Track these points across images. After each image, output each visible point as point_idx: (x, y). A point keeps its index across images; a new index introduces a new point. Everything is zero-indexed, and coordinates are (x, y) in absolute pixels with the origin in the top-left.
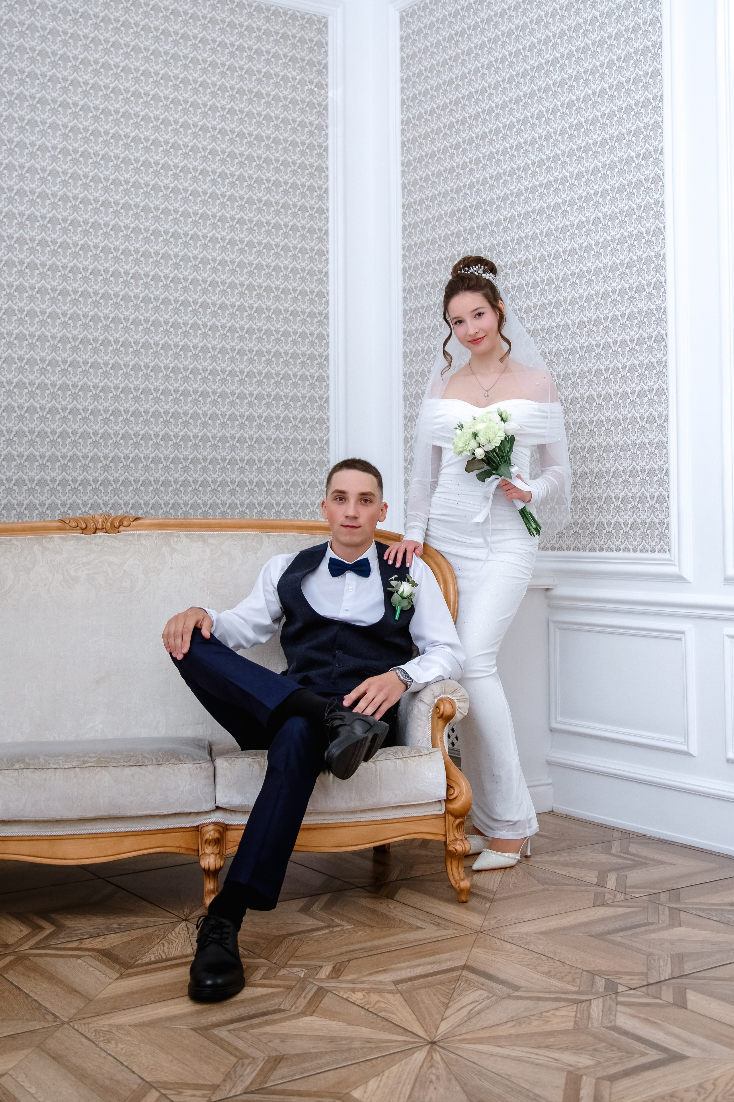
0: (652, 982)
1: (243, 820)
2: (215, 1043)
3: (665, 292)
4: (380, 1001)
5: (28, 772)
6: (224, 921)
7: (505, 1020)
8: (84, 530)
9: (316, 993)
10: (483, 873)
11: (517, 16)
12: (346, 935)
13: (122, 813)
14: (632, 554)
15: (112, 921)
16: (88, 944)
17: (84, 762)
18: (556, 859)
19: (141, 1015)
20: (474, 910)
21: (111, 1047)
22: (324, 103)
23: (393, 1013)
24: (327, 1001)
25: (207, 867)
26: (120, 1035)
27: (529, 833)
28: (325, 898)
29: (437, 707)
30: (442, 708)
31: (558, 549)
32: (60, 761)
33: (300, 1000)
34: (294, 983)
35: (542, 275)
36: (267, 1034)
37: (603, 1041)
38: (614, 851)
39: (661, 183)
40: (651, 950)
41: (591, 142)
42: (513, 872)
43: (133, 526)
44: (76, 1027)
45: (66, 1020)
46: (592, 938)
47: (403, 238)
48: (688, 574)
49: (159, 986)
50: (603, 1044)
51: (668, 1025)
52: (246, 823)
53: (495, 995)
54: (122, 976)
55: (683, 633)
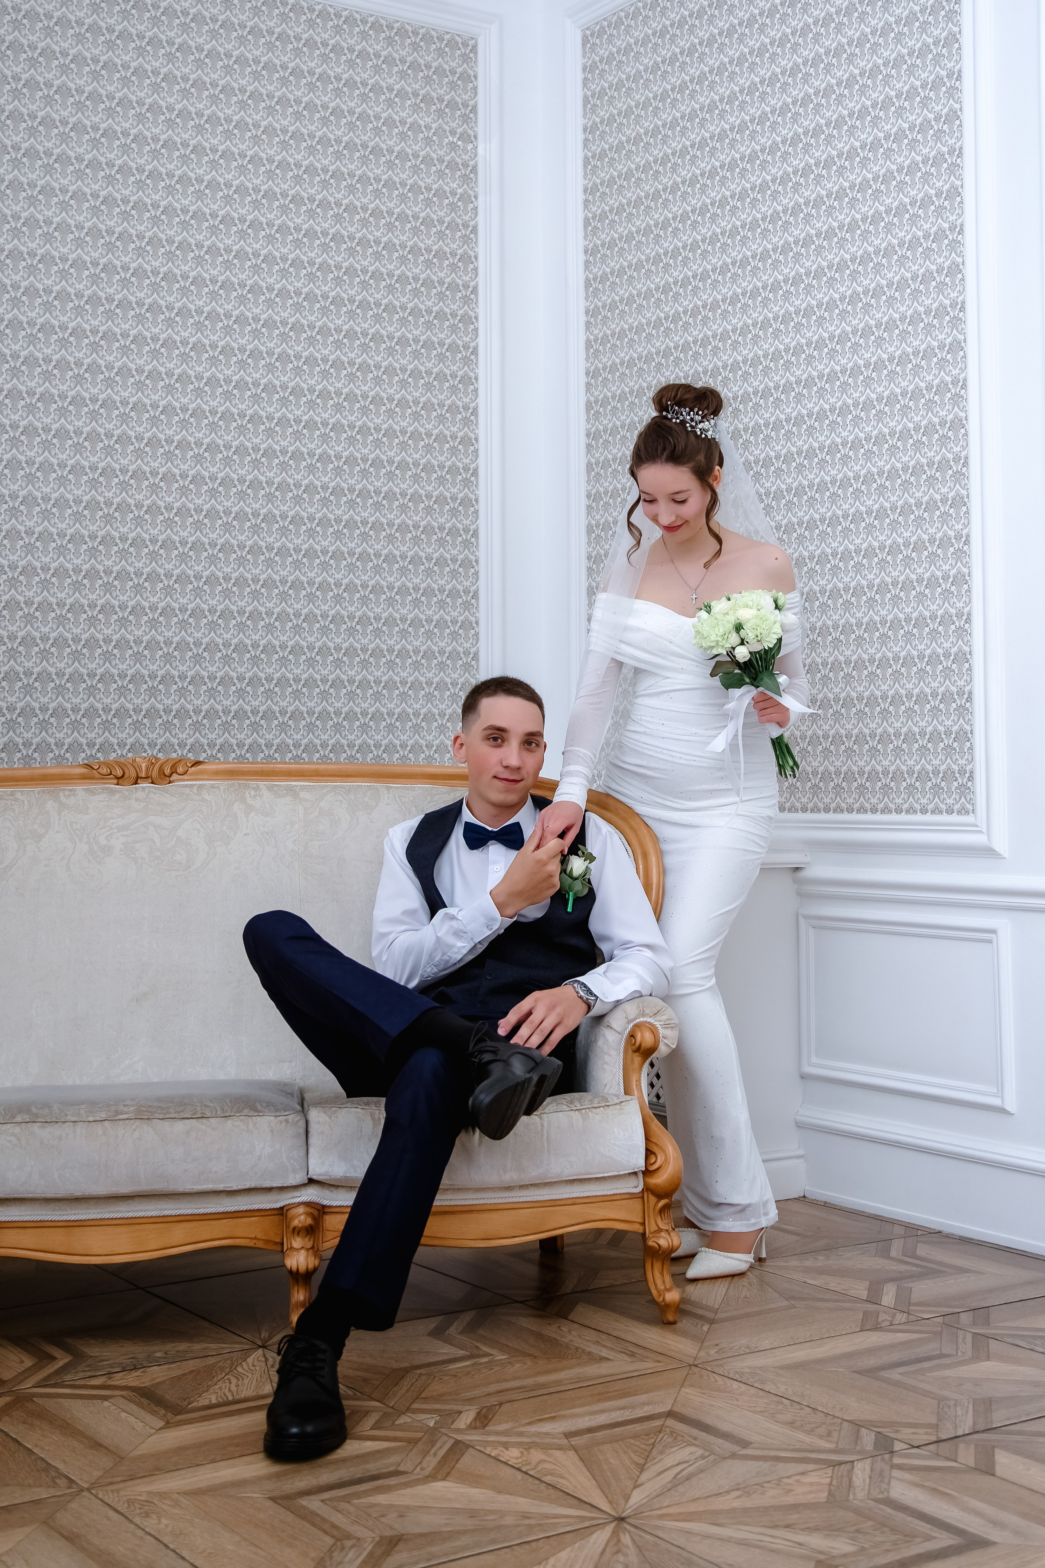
0: (944, 1437)
1: (347, 1199)
2: (303, 1518)
3: (966, 434)
4: (544, 1461)
5: (36, 1127)
6: (319, 1343)
7: (726, 1488)
8: (120, 779)
9: (451, 1449)
10: (700, 1283)
11: (752, 34)
12: (496, 1368)
13: (172, 1187)
14: (919, 817)
15: (156, 1348)
16: (120, 1379)
17: (117, 1113)
18: (808, 1263)
19: (195, 1479)
20: (684, 1334)
21: (150, 1525)
22: (472, 163)
23: (563, 1478)
24: (467, 1460)
25: (294, 1268)
26: (165, 1507)
27: (764, 1222)
28: (467, 1317)
29: (632, 1036)
30: (639, 1037)
31: (812, 811)
32: (82, 1112)
33: (428, 1458)
34: (420, 1435)
35: (788, 410)
36: (379, 1505)
37: (869, 1519)
38: (893, 1253)
39: (960, 276)
40: (945, 1393)
41: (858, 216)
42: (744, 1281)
43: (191, 774)
44: (100, 1496)
45: (85, 1485)
46: (857, 1376)
47: (587, 359)
48: (1001, 844)
49: (223, 1439)
50: (870, 1523)
51: (966, 1498)
52: (351, 1203)
53: (712, 1452)
54: (168, 1425)
55: (994, 931)
